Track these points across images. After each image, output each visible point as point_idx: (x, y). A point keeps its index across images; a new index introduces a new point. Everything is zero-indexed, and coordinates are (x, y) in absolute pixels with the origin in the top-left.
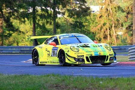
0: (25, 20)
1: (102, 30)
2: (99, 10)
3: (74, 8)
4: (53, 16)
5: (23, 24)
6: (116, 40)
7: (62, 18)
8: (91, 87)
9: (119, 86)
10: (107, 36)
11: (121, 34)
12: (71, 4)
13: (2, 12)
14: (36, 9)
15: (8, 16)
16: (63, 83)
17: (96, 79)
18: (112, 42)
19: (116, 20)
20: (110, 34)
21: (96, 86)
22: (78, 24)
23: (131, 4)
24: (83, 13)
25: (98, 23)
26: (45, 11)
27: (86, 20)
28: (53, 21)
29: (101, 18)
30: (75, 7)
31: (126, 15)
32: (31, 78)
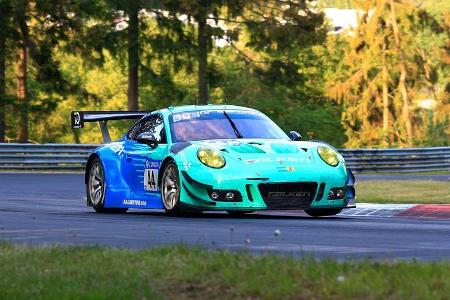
0: (102, 57)
1: (366, 93)
2: (355, 25)
4: (197, 44)
5: (97, 68)
7: (229, 49)
8: (307, 293)
10: (381, 114)
11: (428, 108)
13: (25, 29)
15: (45, 42)
16: (214, 278)
17: (326, 267)
18: (397, 134)
19: (412, 59)
20: (391, 108)
21: (325, 290)
22: (282, 70)
24: (300, 36)
25: (353, 68)
26: (171, 25)
27: (311, 58)
29: (361, 52)
31: (447, 40)
32: (108, 259)
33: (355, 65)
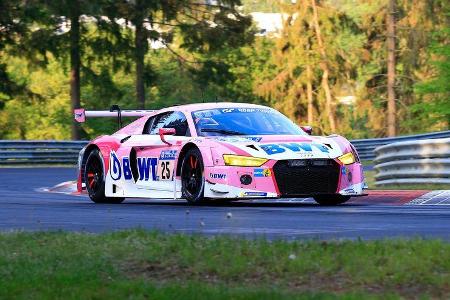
0: (46, 59)
1: (292, 90)
2: (281, 27)
3: (200, 19)
4: (134, 46)
5: (41, 70)
6: (335, 119)
7: (163, 51)
8: (261, 270)
9: (348, 268)
10: (306, 110)
11: (349, 103)
12: (193, 7)
14: (83, 22)
16: (172, 259)
17: (276, 246)
18: (321, 127)
19: (333, 58)
20: (315, 104)
21: (277, 267)
22: (214, 70)
23: (381, 10)
24: (230, 37)
25: (279, 68)
26: (110, 28)
27: (240, 58)
28: (137, 62)
29: (286, 52)
30: (203, 17)
31: (366, 41)
32: (71, 242)
33: (281, 64)
